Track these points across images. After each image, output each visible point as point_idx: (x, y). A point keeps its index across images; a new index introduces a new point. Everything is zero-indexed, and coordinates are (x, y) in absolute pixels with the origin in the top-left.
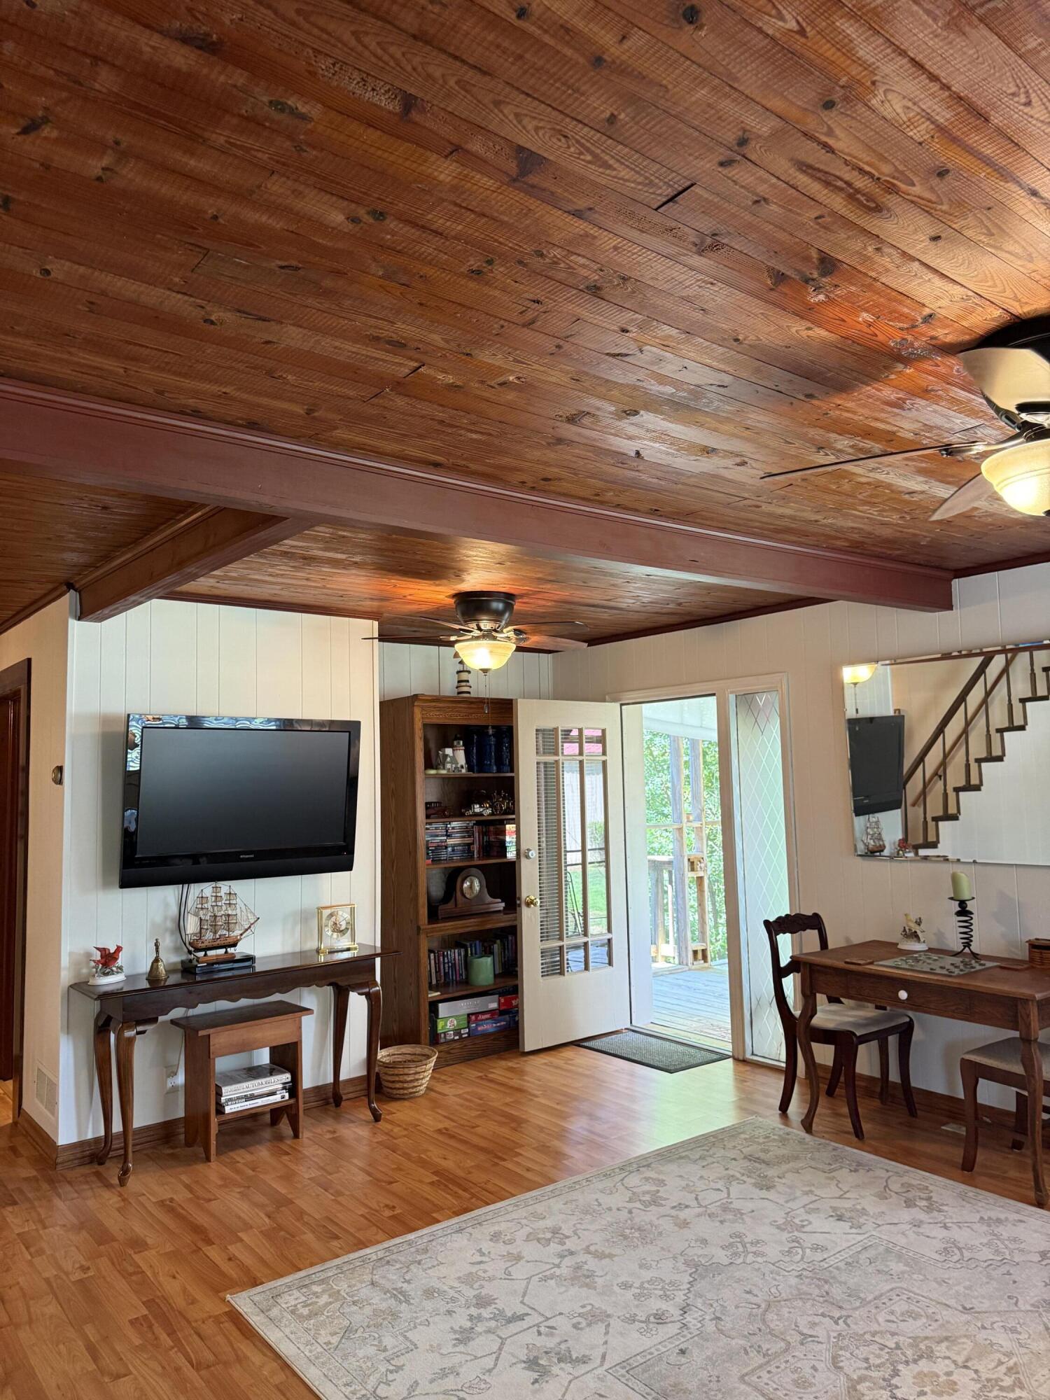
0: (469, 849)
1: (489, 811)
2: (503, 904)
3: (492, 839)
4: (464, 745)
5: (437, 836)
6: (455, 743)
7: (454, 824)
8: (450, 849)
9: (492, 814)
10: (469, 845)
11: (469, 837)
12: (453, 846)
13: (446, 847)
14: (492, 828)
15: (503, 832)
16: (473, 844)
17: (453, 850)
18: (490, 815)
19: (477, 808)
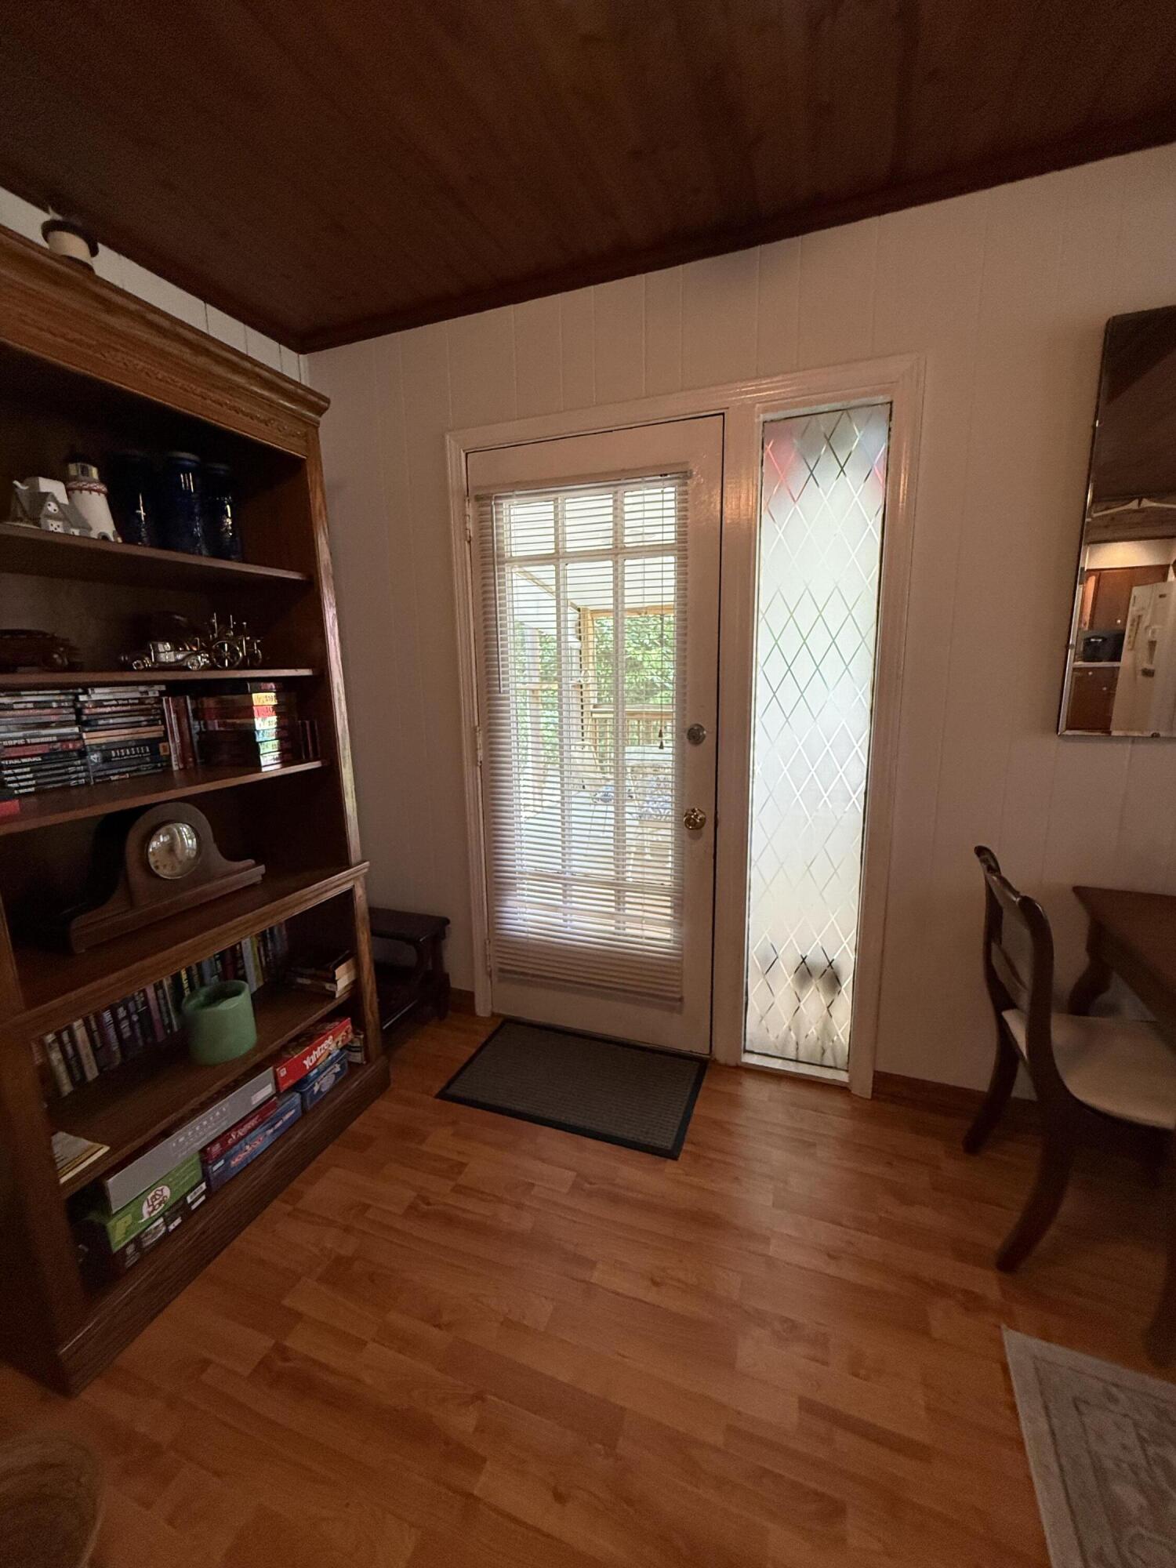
0: (155, 752)
1: (202, 660)
2: (262, 868)
3: (215, 725)
4: (103, 479)
5: (46, 725)
6: (73, 469)
7: (99, 694)
8: (95, 757)
9: (212, 667)
10: (153, 743)
11: (151, 723)
12: (106, 750)
13: (83, 753)
14: (210, 703)
15: (248, 711)
16: (165, 739)
17: (106, 759)
18: (206, 668)
19: (166, 653)
